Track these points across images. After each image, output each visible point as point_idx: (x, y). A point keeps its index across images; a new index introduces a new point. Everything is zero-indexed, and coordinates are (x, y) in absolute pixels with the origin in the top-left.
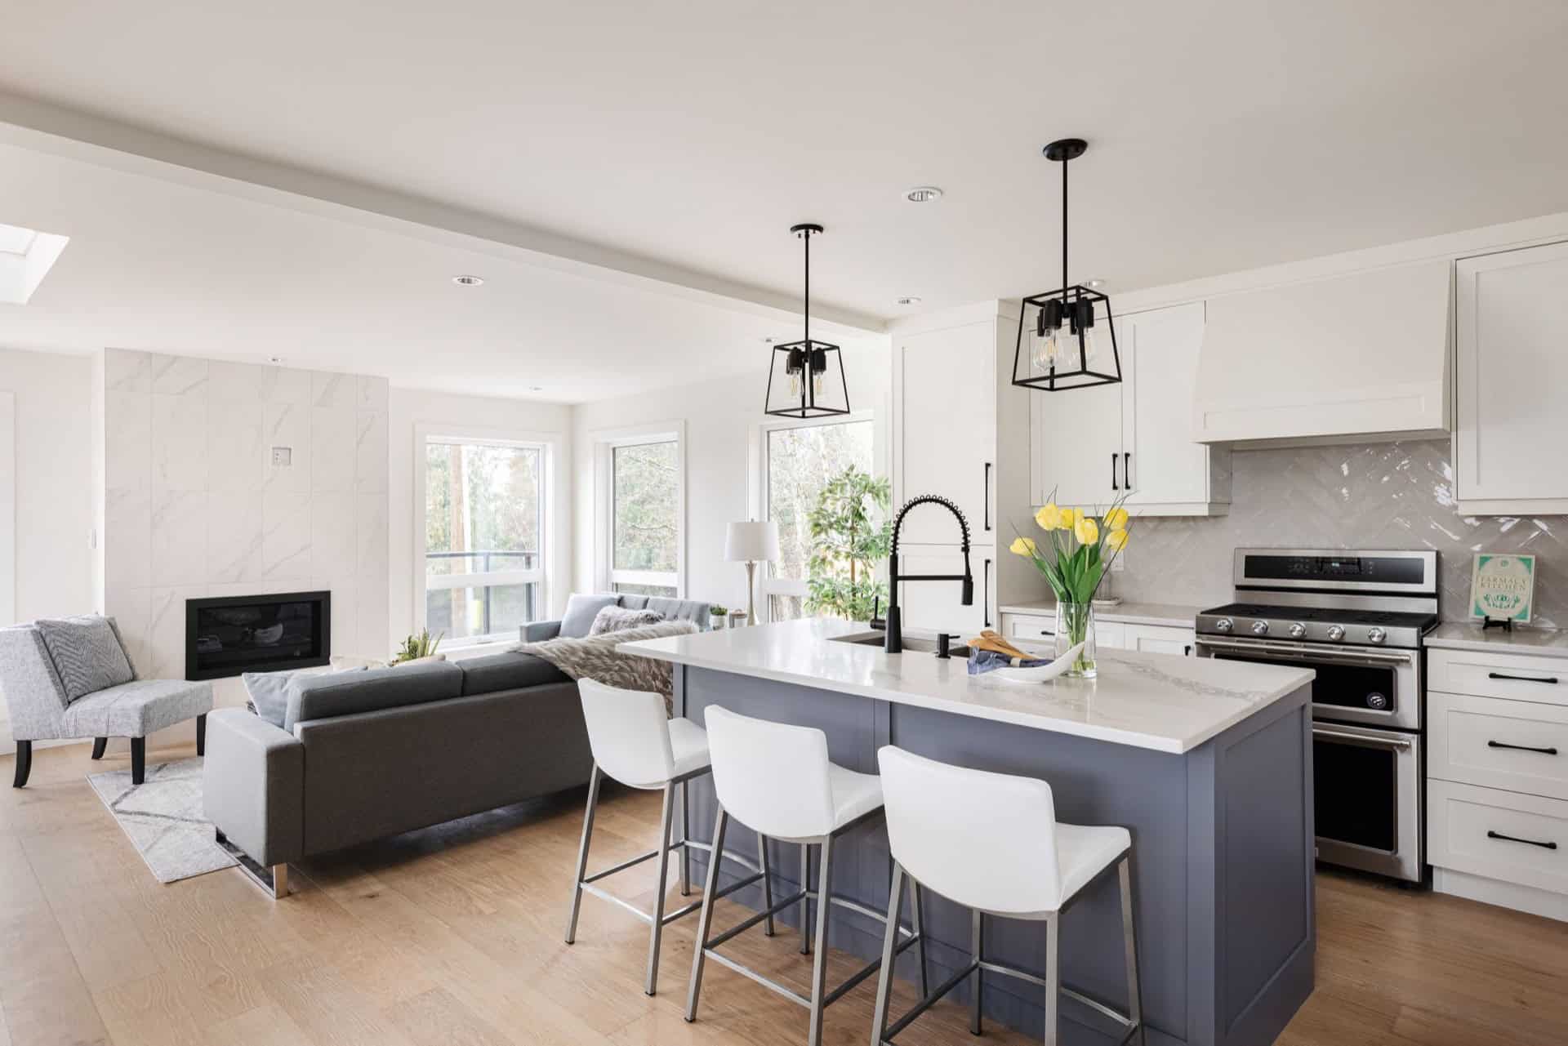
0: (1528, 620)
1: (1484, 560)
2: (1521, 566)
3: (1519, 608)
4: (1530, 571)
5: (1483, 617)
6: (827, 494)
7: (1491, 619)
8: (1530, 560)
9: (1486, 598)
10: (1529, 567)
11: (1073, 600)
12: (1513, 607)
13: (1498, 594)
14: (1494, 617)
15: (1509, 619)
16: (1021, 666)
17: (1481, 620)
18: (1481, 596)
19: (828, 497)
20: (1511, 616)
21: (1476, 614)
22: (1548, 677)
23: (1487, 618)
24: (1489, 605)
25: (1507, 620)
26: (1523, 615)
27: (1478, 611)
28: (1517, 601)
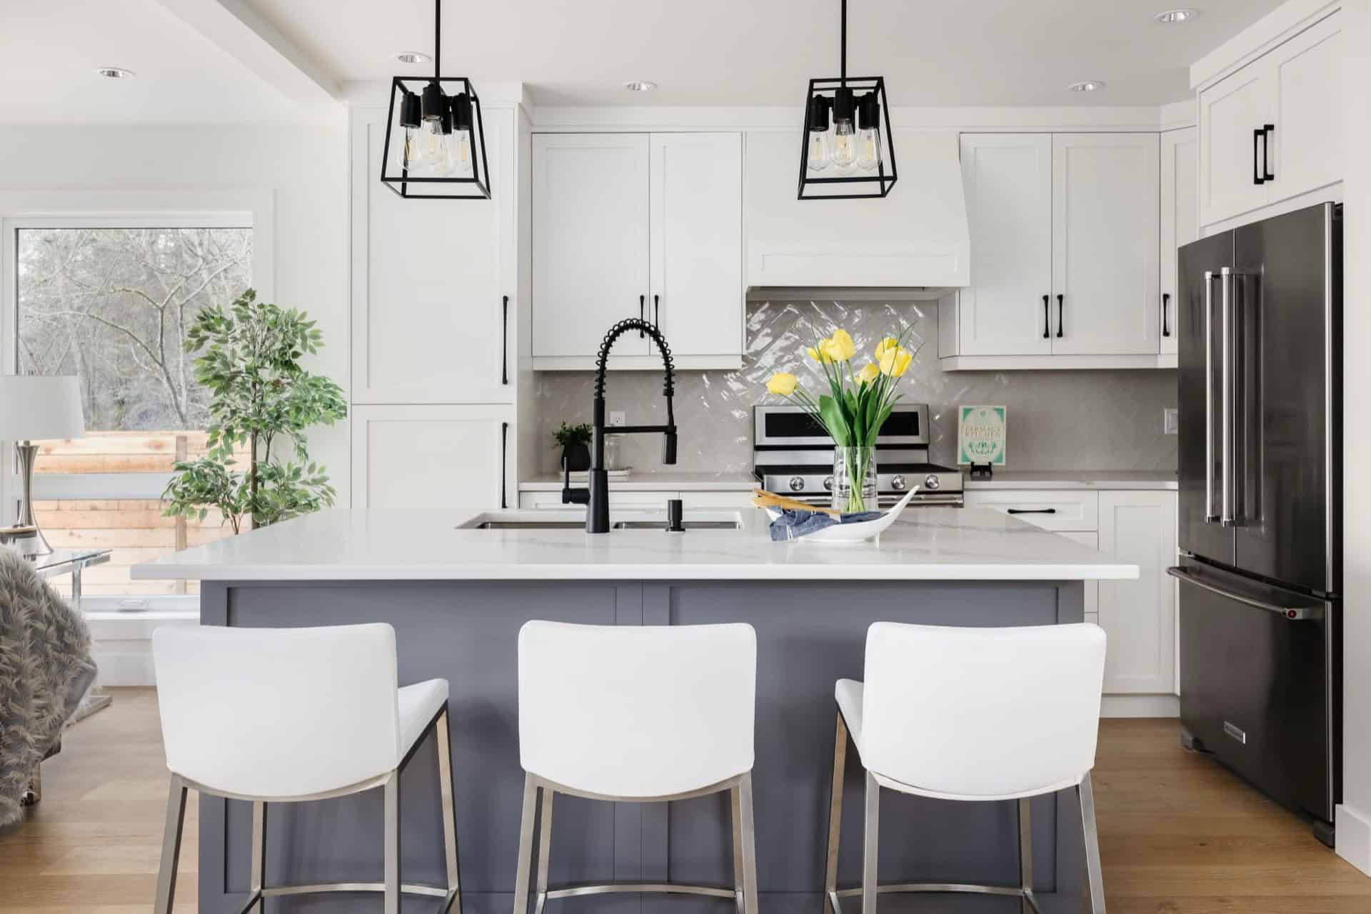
0: (1004, 463)
1: (967, 411)
2: (996, 416)
3: (996, 453)
4: (1002, 420)
5: (969, 463)
6: (203, 333)
7: (975, 464)
8: (1002, 410)
9: (971, 446)
10: (1002, 416)
11: (859, 444)
12: (992, 452)
13: (981, 442)
14: (977, 463)
15: (990, 463)
16: (843, 522)
17: (968, 465)
18: (966, 444)
19: (207, 338)
20: (991, 460)
21: (963, 460)
22: (1046, 508)
23: (972, 463)
24: (973, 451)
25: (988, 464)
26: (999, 459)
27: (965, 458)
28: (994, 446)
